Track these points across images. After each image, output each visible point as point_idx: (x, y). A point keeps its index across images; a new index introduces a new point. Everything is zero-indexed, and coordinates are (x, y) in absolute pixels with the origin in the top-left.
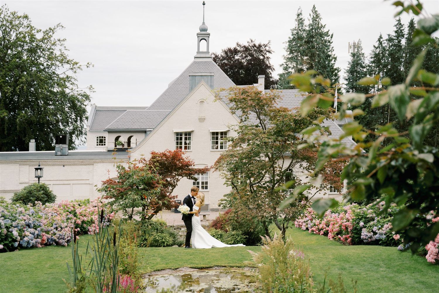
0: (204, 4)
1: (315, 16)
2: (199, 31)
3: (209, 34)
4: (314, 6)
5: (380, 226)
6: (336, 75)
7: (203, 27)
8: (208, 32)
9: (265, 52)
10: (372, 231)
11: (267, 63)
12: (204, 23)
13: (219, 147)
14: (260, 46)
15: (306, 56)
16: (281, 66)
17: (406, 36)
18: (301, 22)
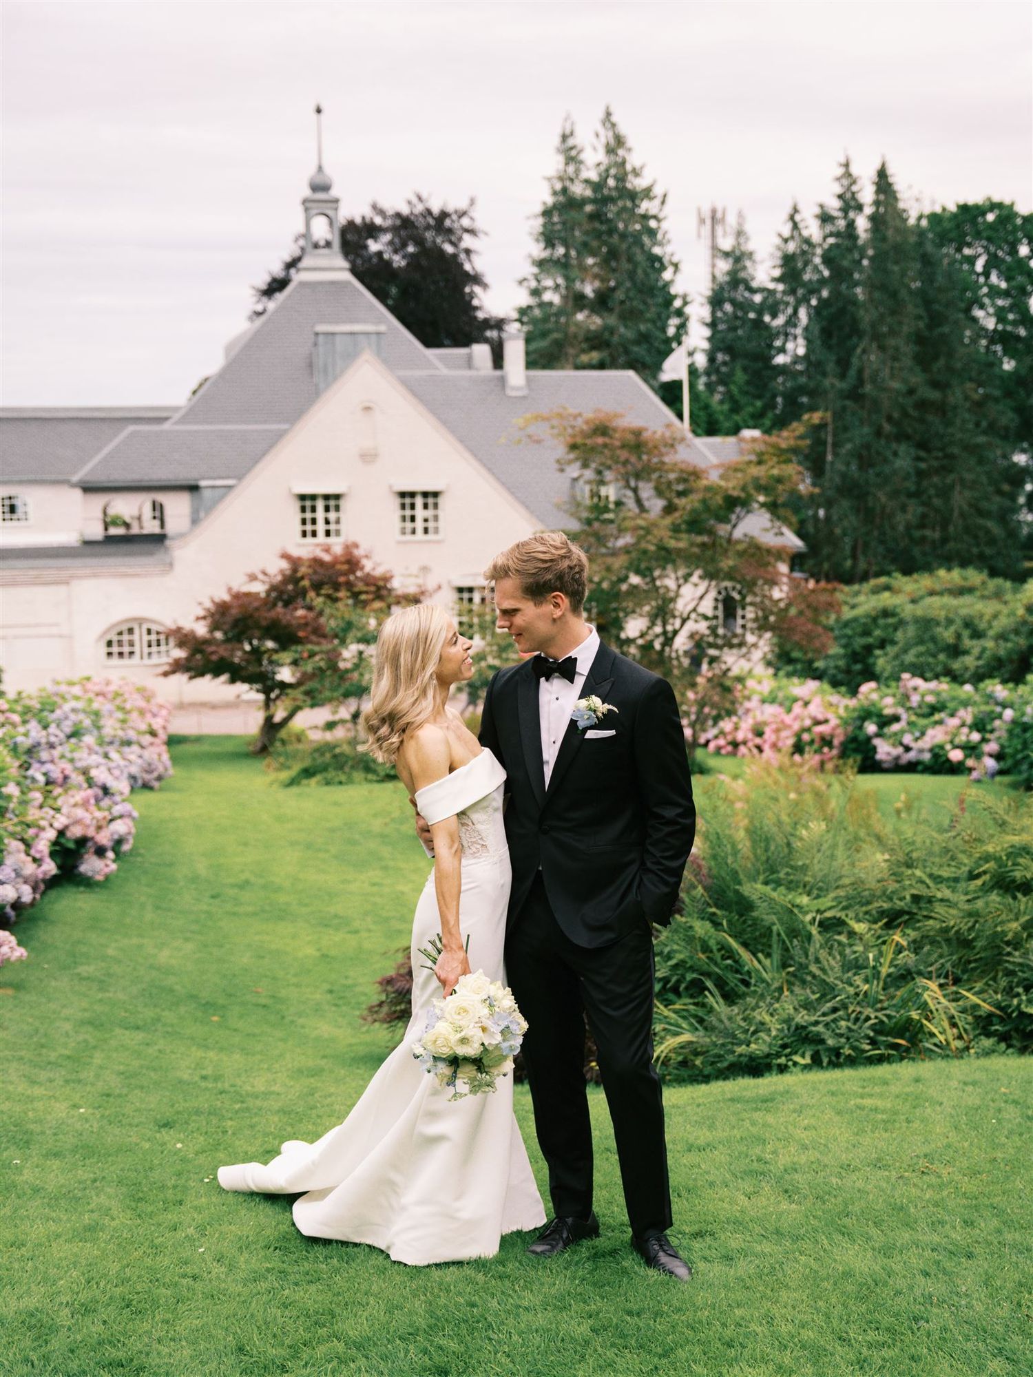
0: (319, 111)
1: (612, 142)
2: (307, 192)
3: (336, 201)
4: (608, 114)
5: (917, 734)
6: (679, 313)
7: (319, 180)
8: (334, 192)
9: (459, 232)
10: (901, 744)
11: (467, 267)
12: (320, 169)
13: (420, 530)
14: (444, 215)
15: (594, 255)
16: (521, 282)
17: (868, 210)
18: (571, 156)
